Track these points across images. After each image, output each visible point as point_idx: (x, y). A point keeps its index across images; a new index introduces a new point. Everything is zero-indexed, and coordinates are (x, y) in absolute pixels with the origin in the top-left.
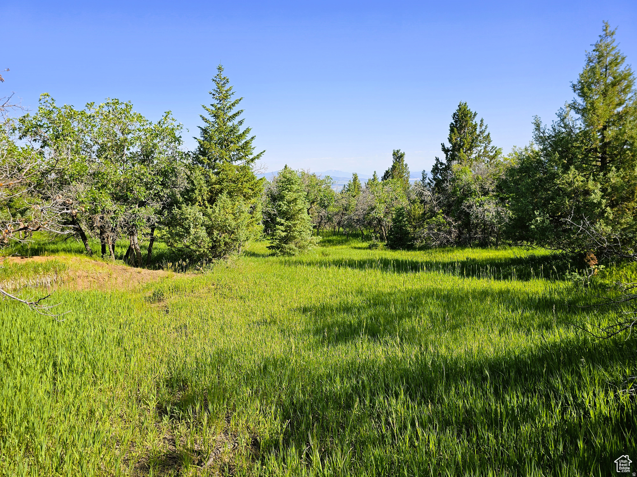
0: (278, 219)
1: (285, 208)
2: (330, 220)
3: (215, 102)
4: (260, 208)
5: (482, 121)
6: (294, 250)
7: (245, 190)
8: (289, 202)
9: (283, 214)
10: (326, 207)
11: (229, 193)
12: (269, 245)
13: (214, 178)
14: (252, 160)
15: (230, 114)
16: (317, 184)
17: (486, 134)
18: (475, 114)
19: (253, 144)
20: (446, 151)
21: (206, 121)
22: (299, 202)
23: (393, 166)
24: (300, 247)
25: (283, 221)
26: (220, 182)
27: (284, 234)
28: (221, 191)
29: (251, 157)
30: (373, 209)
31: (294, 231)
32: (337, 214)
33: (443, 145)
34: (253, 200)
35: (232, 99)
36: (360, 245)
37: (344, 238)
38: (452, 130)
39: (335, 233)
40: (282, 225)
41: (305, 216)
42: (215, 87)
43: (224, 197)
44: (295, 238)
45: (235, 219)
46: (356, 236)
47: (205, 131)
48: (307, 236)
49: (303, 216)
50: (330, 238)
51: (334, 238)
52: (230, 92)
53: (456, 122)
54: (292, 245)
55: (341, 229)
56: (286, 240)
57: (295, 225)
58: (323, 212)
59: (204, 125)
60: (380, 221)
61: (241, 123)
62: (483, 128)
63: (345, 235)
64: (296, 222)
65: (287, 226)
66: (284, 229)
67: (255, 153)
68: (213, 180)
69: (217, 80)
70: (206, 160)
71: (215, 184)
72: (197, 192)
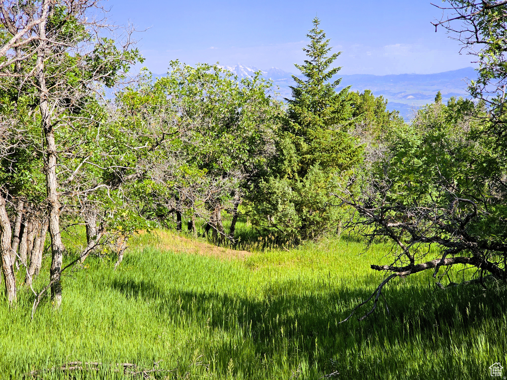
3: (309, 59)
7: (341, 160)
11: (322, 164)
13: (305, 147)
15: (326, 71)
21: (299, 81)
26: (311, 152)
28: (313, 162)
34: (349, 171)
35: (328, 55)
43: (316, 169)
45: (327, 194)
47: (297, 93)
52: (326, 48)
59: (295, 84)
61: (337, 82)
68: (305, 150)
69: (312, 34)
70: (297, 127)
71: (307, 153)
72: (286, 162)
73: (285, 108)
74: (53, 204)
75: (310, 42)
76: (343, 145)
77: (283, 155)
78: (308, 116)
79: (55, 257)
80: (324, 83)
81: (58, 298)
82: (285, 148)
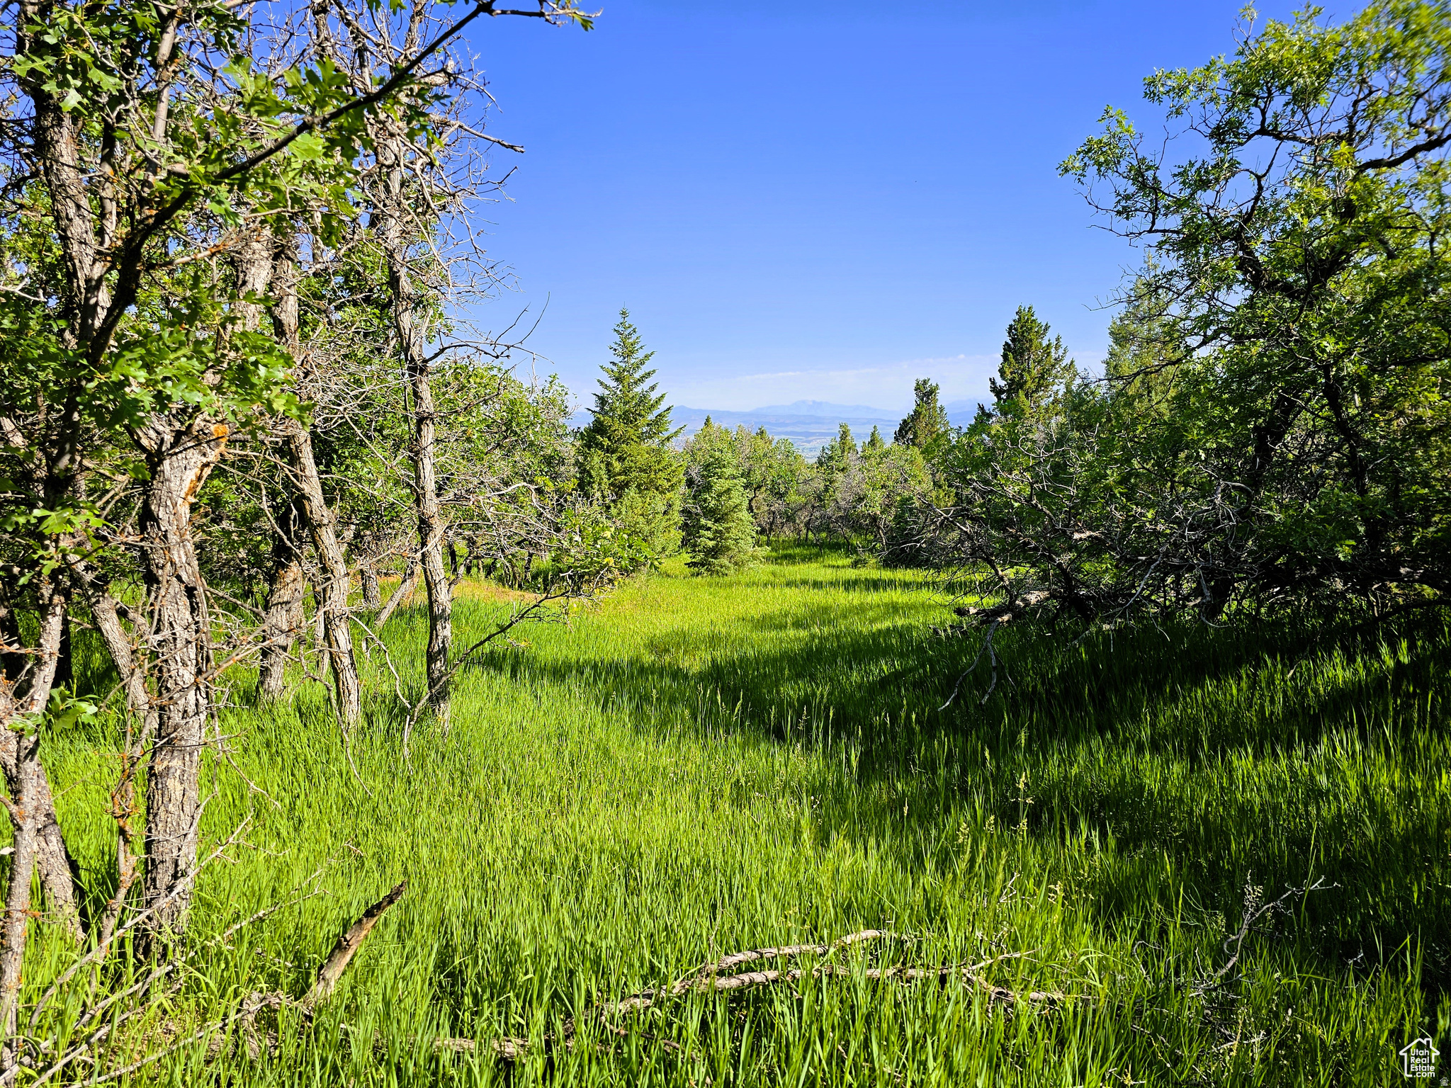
0: (703, 521)
1: (713, 503)
2: (790, 519)
3: (617, 360)
4: (678, 506)
5: (1058, 339)
6: (728, 568)
7: (660, 482)
8: (720, 495)
9: (710, 513)
10: (781, 496)
11: (638, 486)
12: (689, 561)
13: (617, 466)
14: (668, 439)
15: (637, 376)
16: (765, 455)
17: (1066, 362)
18: (1047, 328)
19: (669, 417)
20: (997, 391)
21: (606, 387)
22: (734, 493)
23: (915, 411)
24: (736, 564)
25: (710, 524)
26: (625, 472)
27: (711, 544)
28: (627, 485)
29: (666, 435)
30: (861, 499)
31: (726, 539)
32: (801, 508)
33: (993, 382)
34: (668, 495)
35: (640, 355)
36: (840, 563)
37: (815, 550)
38: (1005, 357)
39: (799, 543)
40: (709, 529)
41: (745, 515)
42: (618, 340)
43: (632, 492)
44: (728, 549)
45: (649, 522)
46: (835, 547)
47: (602, 400)
48: (747, 545)
49: (740, 515)
50: (790, 551)
51: (797, 551)
52: (637, 346)
53: (1013, 340)
54: (724, 560)
55: (810, 535)
56: (715, 552)
57: (728, 529)
58: (778, 506)
59: (601, 391)
60: (874, 519)
61: (653, 388)
62: (1061, 352)
63: (816, 545)
64: (730, 524)
65: (716, 531)
66: (711, 536)
67: (672, 429)
68: (617, 470)
69: (620, 329)
70: (606, 442)
71: (620, 474)
72: (595, 486)
73: (586, 422)
74: (431, 521)
75: (617, 338)
76: (663, 464)
77: (591, 477)
78: (619, 428)
79: (439, 627)
80: (638, 389)
81: (447, 710)
82: (592, 468)
